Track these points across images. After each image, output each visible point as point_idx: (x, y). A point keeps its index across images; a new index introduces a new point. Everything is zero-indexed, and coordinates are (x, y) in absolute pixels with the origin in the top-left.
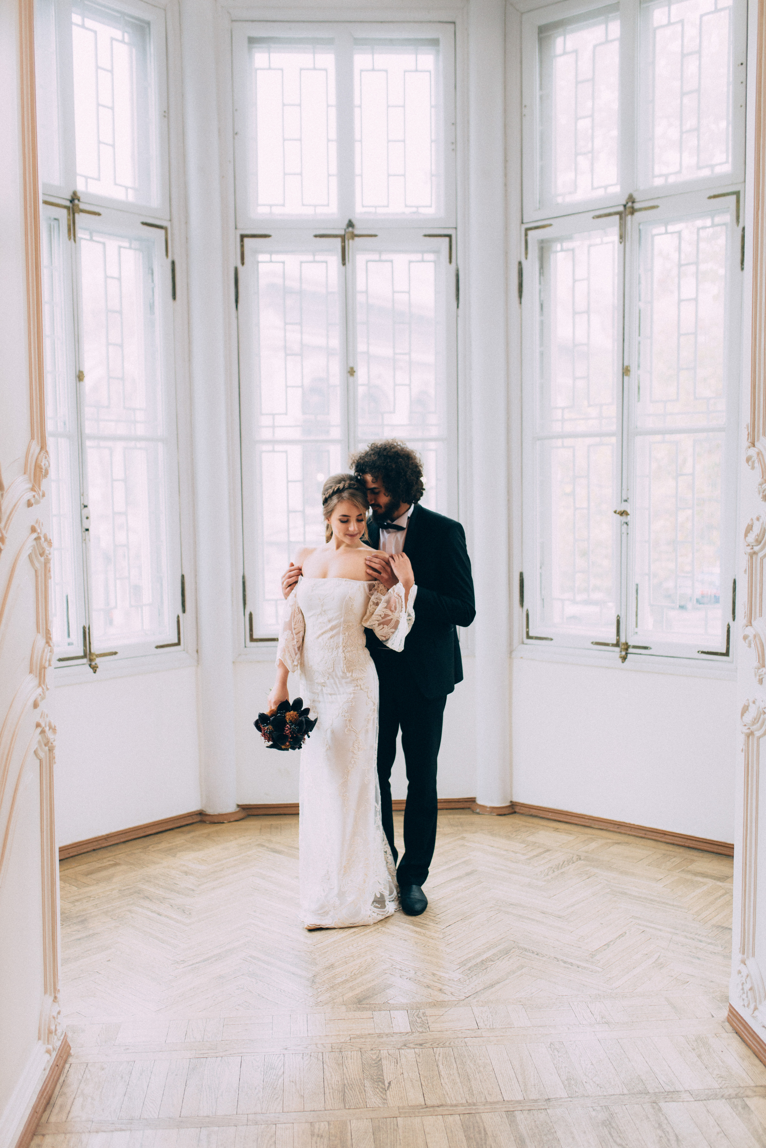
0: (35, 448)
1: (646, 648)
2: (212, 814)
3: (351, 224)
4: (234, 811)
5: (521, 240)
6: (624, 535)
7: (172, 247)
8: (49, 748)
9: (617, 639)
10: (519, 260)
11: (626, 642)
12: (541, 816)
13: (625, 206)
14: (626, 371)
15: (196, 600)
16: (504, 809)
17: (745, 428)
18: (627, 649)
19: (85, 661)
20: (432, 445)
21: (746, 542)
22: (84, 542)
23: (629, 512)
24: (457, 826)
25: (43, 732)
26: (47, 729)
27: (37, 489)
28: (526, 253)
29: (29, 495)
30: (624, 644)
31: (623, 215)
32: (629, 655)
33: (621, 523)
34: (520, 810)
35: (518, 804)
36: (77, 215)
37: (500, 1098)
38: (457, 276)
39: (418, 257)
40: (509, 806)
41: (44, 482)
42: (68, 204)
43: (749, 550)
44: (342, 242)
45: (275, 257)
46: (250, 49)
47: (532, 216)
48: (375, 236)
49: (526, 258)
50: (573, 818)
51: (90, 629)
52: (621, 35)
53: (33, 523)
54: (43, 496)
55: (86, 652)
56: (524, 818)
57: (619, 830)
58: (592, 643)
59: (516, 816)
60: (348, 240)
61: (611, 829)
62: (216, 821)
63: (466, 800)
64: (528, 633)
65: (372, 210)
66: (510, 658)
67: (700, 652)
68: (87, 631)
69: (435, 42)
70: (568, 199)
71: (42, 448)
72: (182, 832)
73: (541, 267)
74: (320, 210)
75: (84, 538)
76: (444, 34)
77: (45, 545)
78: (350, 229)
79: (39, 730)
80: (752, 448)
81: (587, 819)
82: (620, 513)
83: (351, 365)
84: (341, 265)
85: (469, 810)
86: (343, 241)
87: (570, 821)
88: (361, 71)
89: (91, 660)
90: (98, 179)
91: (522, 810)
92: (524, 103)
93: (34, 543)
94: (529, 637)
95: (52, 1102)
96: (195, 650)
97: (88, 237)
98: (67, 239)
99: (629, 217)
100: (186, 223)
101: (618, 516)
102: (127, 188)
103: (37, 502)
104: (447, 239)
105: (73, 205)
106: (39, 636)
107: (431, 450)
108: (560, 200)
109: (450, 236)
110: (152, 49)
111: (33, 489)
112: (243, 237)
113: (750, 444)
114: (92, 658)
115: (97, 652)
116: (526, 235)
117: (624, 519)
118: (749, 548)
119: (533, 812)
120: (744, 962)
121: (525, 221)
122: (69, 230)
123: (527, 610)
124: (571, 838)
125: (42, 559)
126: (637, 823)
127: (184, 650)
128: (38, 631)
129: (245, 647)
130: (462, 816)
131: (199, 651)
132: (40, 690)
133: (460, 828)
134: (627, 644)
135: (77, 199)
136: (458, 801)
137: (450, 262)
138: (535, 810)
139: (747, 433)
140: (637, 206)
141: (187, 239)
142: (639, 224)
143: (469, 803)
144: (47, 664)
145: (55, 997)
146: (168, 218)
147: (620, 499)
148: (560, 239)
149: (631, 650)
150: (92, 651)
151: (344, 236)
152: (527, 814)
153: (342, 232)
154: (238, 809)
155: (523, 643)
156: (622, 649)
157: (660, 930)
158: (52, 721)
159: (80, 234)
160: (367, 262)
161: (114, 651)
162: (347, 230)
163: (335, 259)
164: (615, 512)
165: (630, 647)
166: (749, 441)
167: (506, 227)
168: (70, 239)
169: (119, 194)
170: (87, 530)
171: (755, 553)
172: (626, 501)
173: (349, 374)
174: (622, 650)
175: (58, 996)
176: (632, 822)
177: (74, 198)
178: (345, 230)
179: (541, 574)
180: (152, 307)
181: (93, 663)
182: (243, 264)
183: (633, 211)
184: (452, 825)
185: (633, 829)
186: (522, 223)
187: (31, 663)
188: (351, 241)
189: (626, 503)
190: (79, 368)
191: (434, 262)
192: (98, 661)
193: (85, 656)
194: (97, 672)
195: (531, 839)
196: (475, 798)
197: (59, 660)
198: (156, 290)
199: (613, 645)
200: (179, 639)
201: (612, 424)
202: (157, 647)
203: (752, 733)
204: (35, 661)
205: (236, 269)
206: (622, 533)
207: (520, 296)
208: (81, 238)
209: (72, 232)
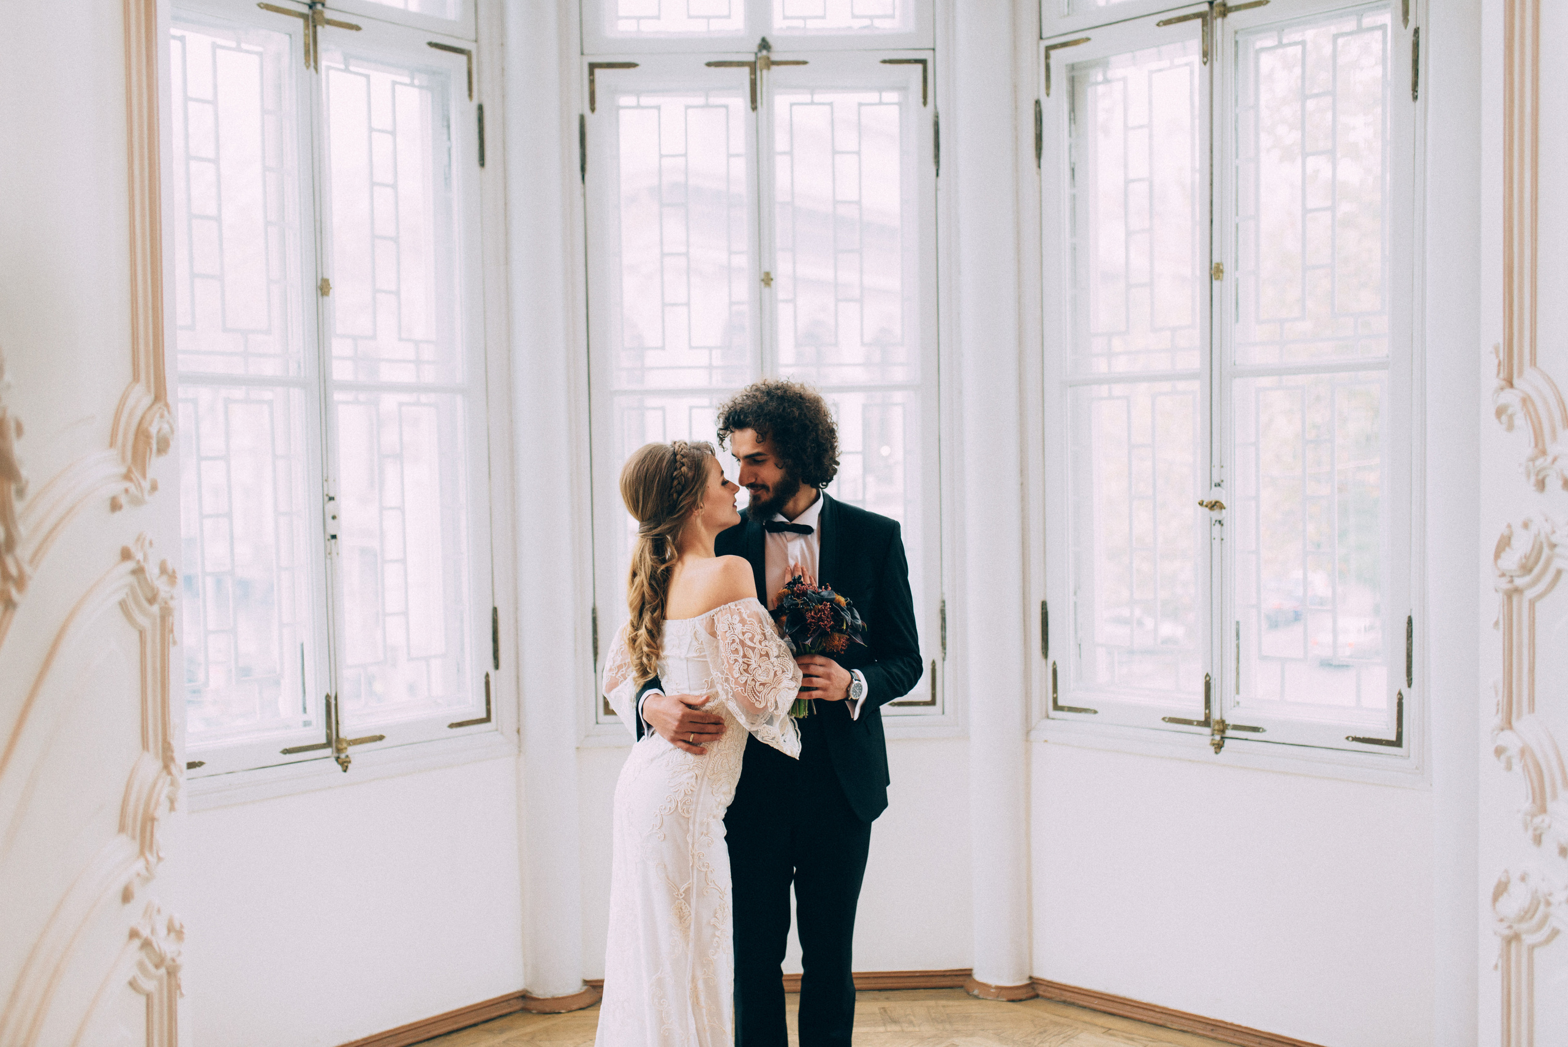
0: (140, 399)
1: (1255, 729)
2: (540, 997)
3: (765, 45)
4: (577, 993)
5: (1039, 64)
6: (1216, 543)
7: (479, 81)
8: (167, 969)
9: (1206, 714)
10: (1036, 98)
11: (1221, 719)
12: (1081, 1003)
13: (1211, 3)
14: (1216, 272)
15: (517, 647)
16: (1020, 991)
17: (1491, 353)
18: (1223, 731)
19: (328, 752)
20: (898, 397)
21: (1499, 569)
22: (329, 556)
23: (1224, 504)
24: (942, 1021)
27: (136, 474)
28: (1048, 87)
29: (116, 488)
30: (1218, 722)
31: (1208, 18)
32: (1227, 741)
33: (1211, 521)
34: (1044, 991)
35: (1040, 982)
36: (319, 28)
38: (936, 125)
39: (873, 96)
40: (1027, 986)
42: (305, 10)
43: (1504, 584)
44: (751, 74)
45: (645, 101)
47: (1056, 26)
48: (805, 63)
49: (1048, 95)
50: (1135, 1009)
51: (339, 699)
53: (125, 542)
54: (154, 488)
55: (332, 738)
56: (1051, 1007)
57: (1213, 1035)
58: (1164, 719)
59: (1039, 1000)
60: (761, 71)
61: (1201, 1032)
62: (548, 1010)
63: (958, 973)
64: (1055, 701)
65: (799, 23)
66: (1027, 741)
67: (1350, 739)
68: (333, 702)
71: (156, 400)
72: (490, 1031)
73: (1073, 109)
74: (717, 25)
75: (328, 551)
78: (764, 53)
79: (137, 943)
80: (1508, 390)
81: (1159, 1012)
82: (1209, 506)
83: (766, 268)
84: (750, 110)
85: (962, 990)
86: (753, 71)
87: (1129, 1014)
89: (339, 750)
91: (1049, 992)
93: (132, 579)
94: (1057, 707)
96: (515, 728)
97: (342, 66)
98: (304, 68)
99: (1218, 22)
100: (502, 45)
101: (1207, 509)
104: (919, 67)
105: (314, 13)
106: (147, 757)
107: (896, 404)
108: (1101, 2)
109: (923, 62)
111: (127, 477)
112: (593, 67)
113: (1503, 383)
114: (340, 746)
115: (350, 737)
116: (1047, 57)
117: (1216, 515)
118: (1504, 580)
119: (1068, 996)
121: (1044, 36)
122: (307, 52)
123: (1054, 663)
125: (155, 609)
126: (1244, 1024)
127: (497, 730)
128: (145, 745)
129: (597, 723)
130: (951, 1003)
131: (521, 730)
132: (140, 865)
133: (948, 1026)
134: (1223, 722)
135: (319, 3)
136: (944, 974)
137: (925, 103)
138: (1070, 994)
139: (1496, 362)
140: (1231, 2)
141: (503, 69)
142: (1236, 32)
143: (961, 979)
146: (473, 37)
147: (1209, 483)
148: (1102, 61)
149: (1229, 733)
150: (341, 735)
151: (755, 63)
152: (1058, 999)
153: (751, 58)
154: (586, 987)
155: (1048, 717)
156: (1214, 730)
159: (326, 60)
160: (792, 105)
161: (378, 733)
162: (759, 55)
163: (740, 102)
164: (1201, 504)
165: (1229, 727)
166: (1501, 376)
167: (1014, 44)
168: (308, 67)
170: (334, 538)
171: (1518, 591)
172: (1218, 485)
173: (763, 284)
174: (1216, 732)
176: (1236, 1022)
177: (316, 1)
178: (756, 54)
179: (1075, 603)
180: (447, 179)
181: (343, 756)
182: (593, 109)
183: (1224, 11)
184: (935, 1020)
185: (1237, 1034)
186: (1041, 38)
187: (122, 812)
188: (765, 72)
189: (1218, 488)
190: (322, 274)
191: (899, 104)
192: (352, 752)
193: (328, 744)
194: (349, 771)
196: (971, 970)
197: (286, 751)
198: (454, 151)
199: (1200, 724)
200: (488, 711)
201: (1195, 361)
202: (452, 726)
203: (1517, 937)
204: (130, 809)
205: (582, 119)
206: (1212, 539)
207: (1039, 155)
208: (329, 68)
209: (311, 52)
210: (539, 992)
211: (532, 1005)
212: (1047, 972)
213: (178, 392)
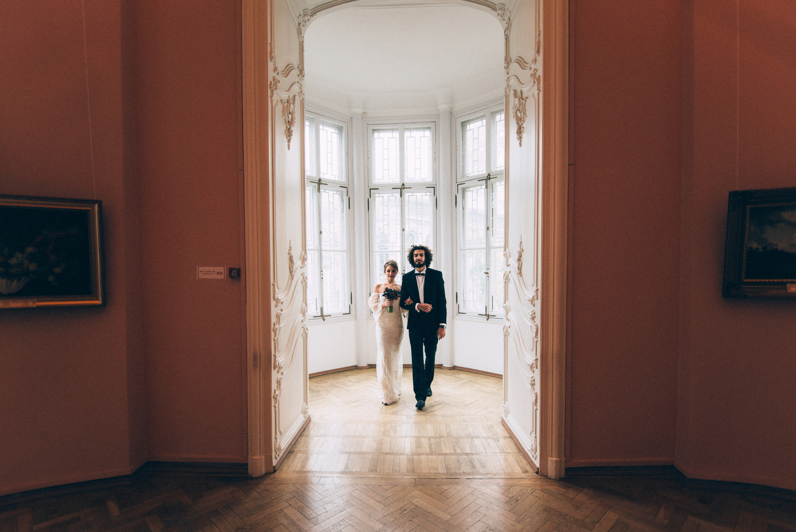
0: (303, 253)
1: (494, 316)
3: (403, 185)
4: (366, 366)
5: (456, 188)
6: (488, 280)
7: (349, 193)
8: (306, 334)
9: (486, 313)
10: (456, 195)
13: (487, 177)
14: (488, 229)
15: (355, 300)
16: (451, 368)
19: (321, 317)
22: (321, 281)
23: (489, 273)
25: (304, 329)
26: (306, 329)
27: (303, 264)
28: (458, 192)
29: (301, 265)
33: (486, 276)
35: (455, 367)
36: (320, 185)
37: (428, 436)
38: (436, 199)
39: (425, 194)
40: (453, 367)
41: (305, 262)
42: (318, 182)
45: (380, 195)
46: (373, 133)
47: (459, 180)
48: (411, 188)
49: (458, 194)
51: (323, 308)
52: (486, 124)
53: (302, 273)
54: (305, 266)
57: (486, 374)
58: (479, 315)
59: (455, 370)
61: (484, 374)
62: (361, 368)
65: (410, 180)
66: (453, 319)
69: (430, 128)
70: (471, 175)
71: (305, 253)
73: (463, 197)
74: (394, 181)
76: (432, 125)
77: (306, 279)
78: (403, 186)
79: (303, 329)
81: (476, 371)
83: (403, 228)
84: (400, 197)
86: (401, 190)
88: (407, 137)
89: (323, 317)
90: (327, 174)
91: (457, 368)
92: (457, 146)
93: (303, 278)
94: (459, 313)
95: (305, 430)
97: (324, 191)
98: (317, 192)
99: (488, 181)
100: (353, 186)
101: (486, 274)
102: (336, 176)
103: (304, 267)
106: (304, 304)
108: (468, 175)
109: (434, 187)
110: (343, 135)
112: (370, 189)
113: (504, 250)
115: (325, 315)
116: (458, 186)
119: (460, 369)
120: (504, 403)
121: (457, 182)
123: (458, 304)
124: (471, 376)
125: (305, 283)
127: (351, 316)
128: (304, 302)
131: (356, 316)
132: (303, 318)
134: (488, 314)
136: (440, 366)
137: (434, 195)
140: (491, 177)
141: (353, 191)
142: (492, 183)
144: (306, 311)
145: (307, 404)
146: (348, 185)
147: (486, 269)
148: (469, 187)
149: (490, 317)
150: (323, 315)
152: (458, 370)
153: (400, 187)
155: (457, 315)
157: (490, 400)
158: (307, 327)
159: (321, 190)
160: (408, 196)
161: (330, 315)
163: (399, 195)
167: (452, 184)
169: (333, 178)
170: (322, 278)
171: (506, 282)
172: (488, 269)
173: (403, 231)
174: (487, 317)
175: (308, 403)
177: (320, 180)
179: (463, 293)
180: (343, 211)
181: (324, 319)
182: (370, 198)
183: (490, 179)
188: (403, 190)
190: (321, 230)
191: (429, 195)
194: (325, 321)
195: (458, 376)
196: (443, 365)
197: (314, 317)
198: (344, 206)
199: (485, 315)
200: (350, 312)
201: (484, 245)
202: (343, 314)
203: (506, 335)
204: (302, 309)
205: (368, 199)
206: (487, 280)
207: (456, 205)
208: (322, 192)
209: (319, 190)
210: (359, 366)
211: (357, 368)
212: (457, 364)
213: (308, 252)
